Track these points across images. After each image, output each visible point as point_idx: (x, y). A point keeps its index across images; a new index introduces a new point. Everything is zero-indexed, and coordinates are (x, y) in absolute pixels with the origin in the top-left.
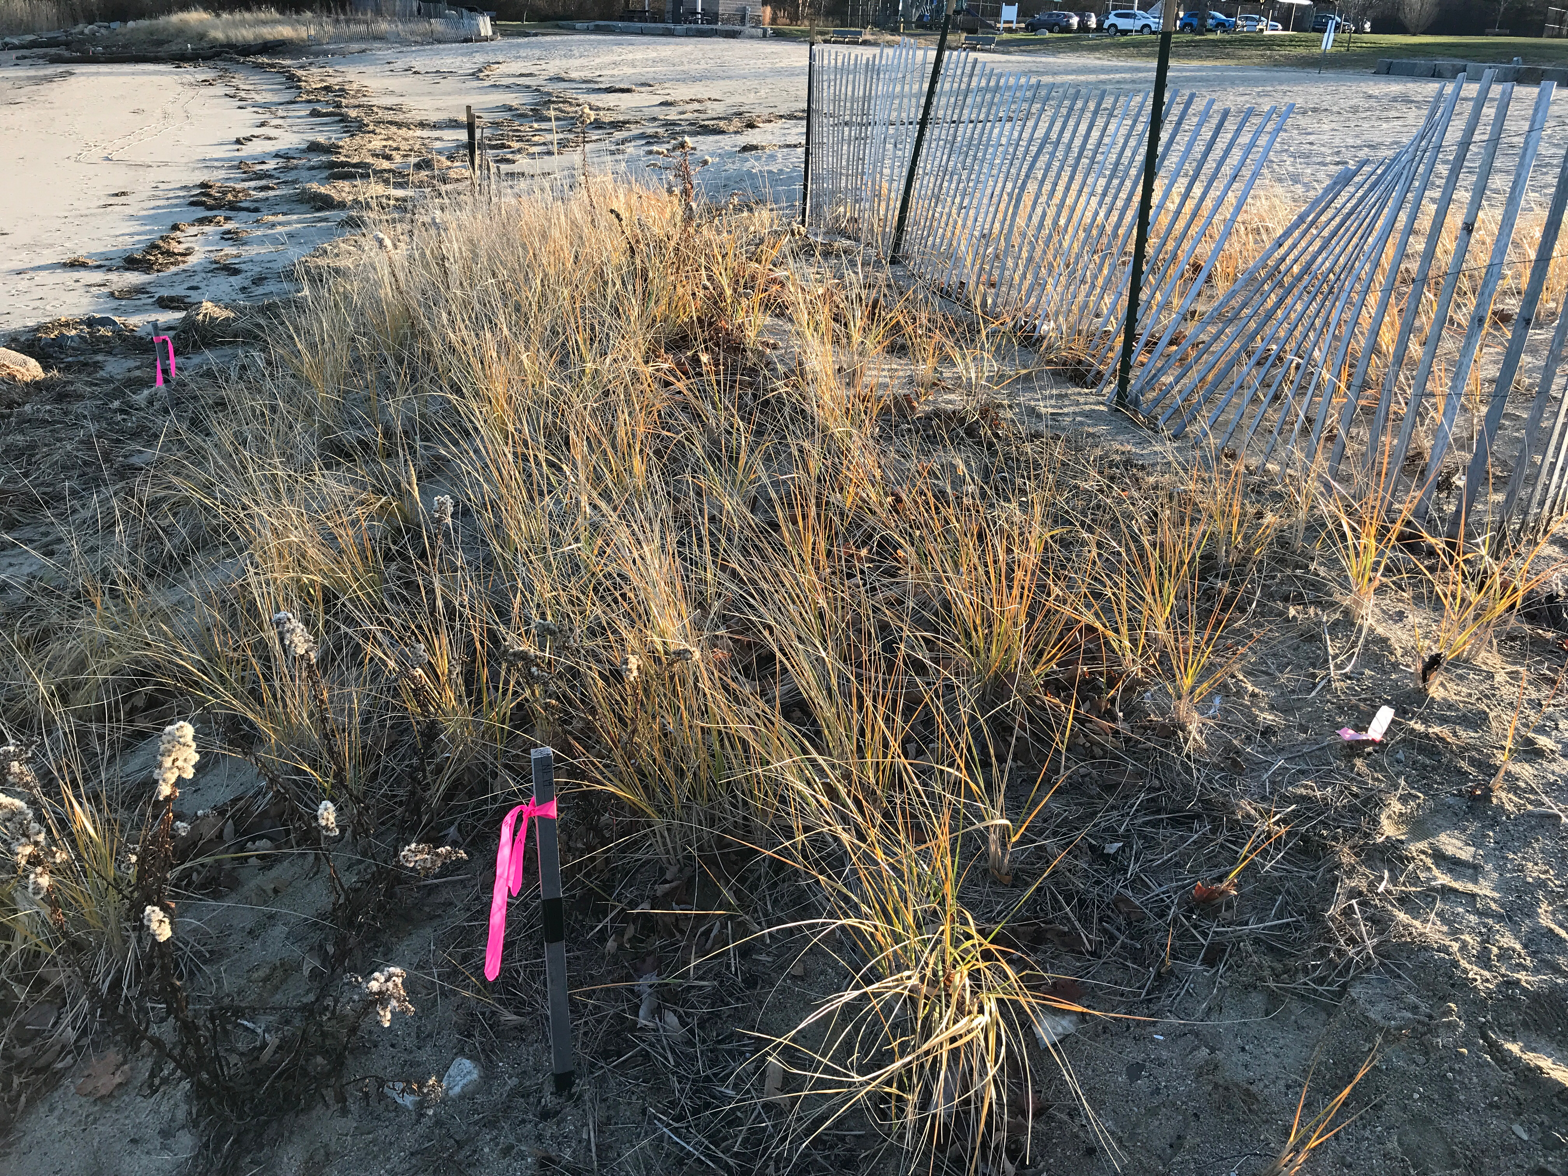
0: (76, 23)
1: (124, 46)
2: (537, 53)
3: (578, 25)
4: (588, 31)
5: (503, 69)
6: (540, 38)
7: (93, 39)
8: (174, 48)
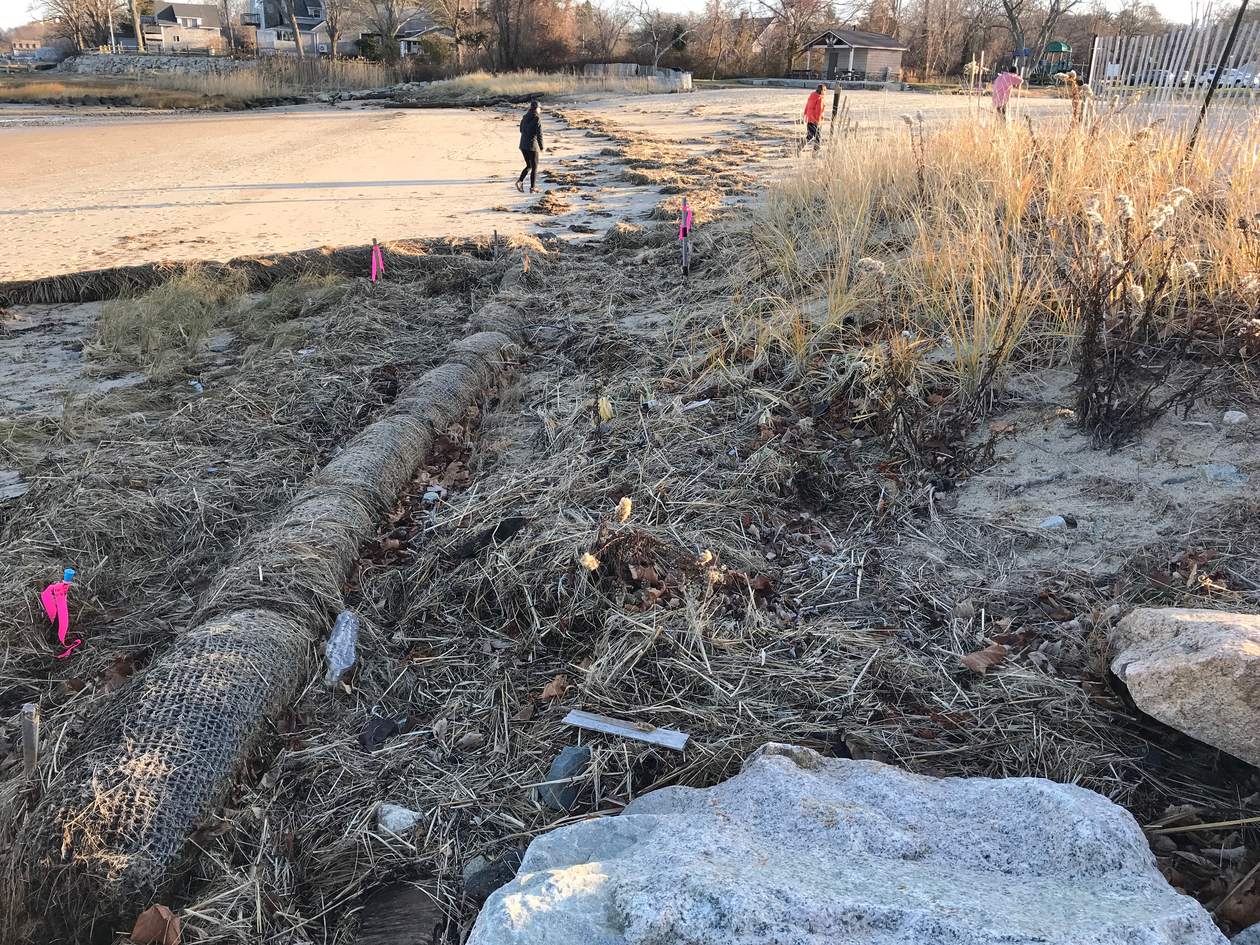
0: (397, 82)
1: (431, 98)
2: (730, 100)
3: (755, 81)
4: (762, 85)
5: (707, 110)
6: (727, 90)
7: (408, 92)
8: (467, 98)
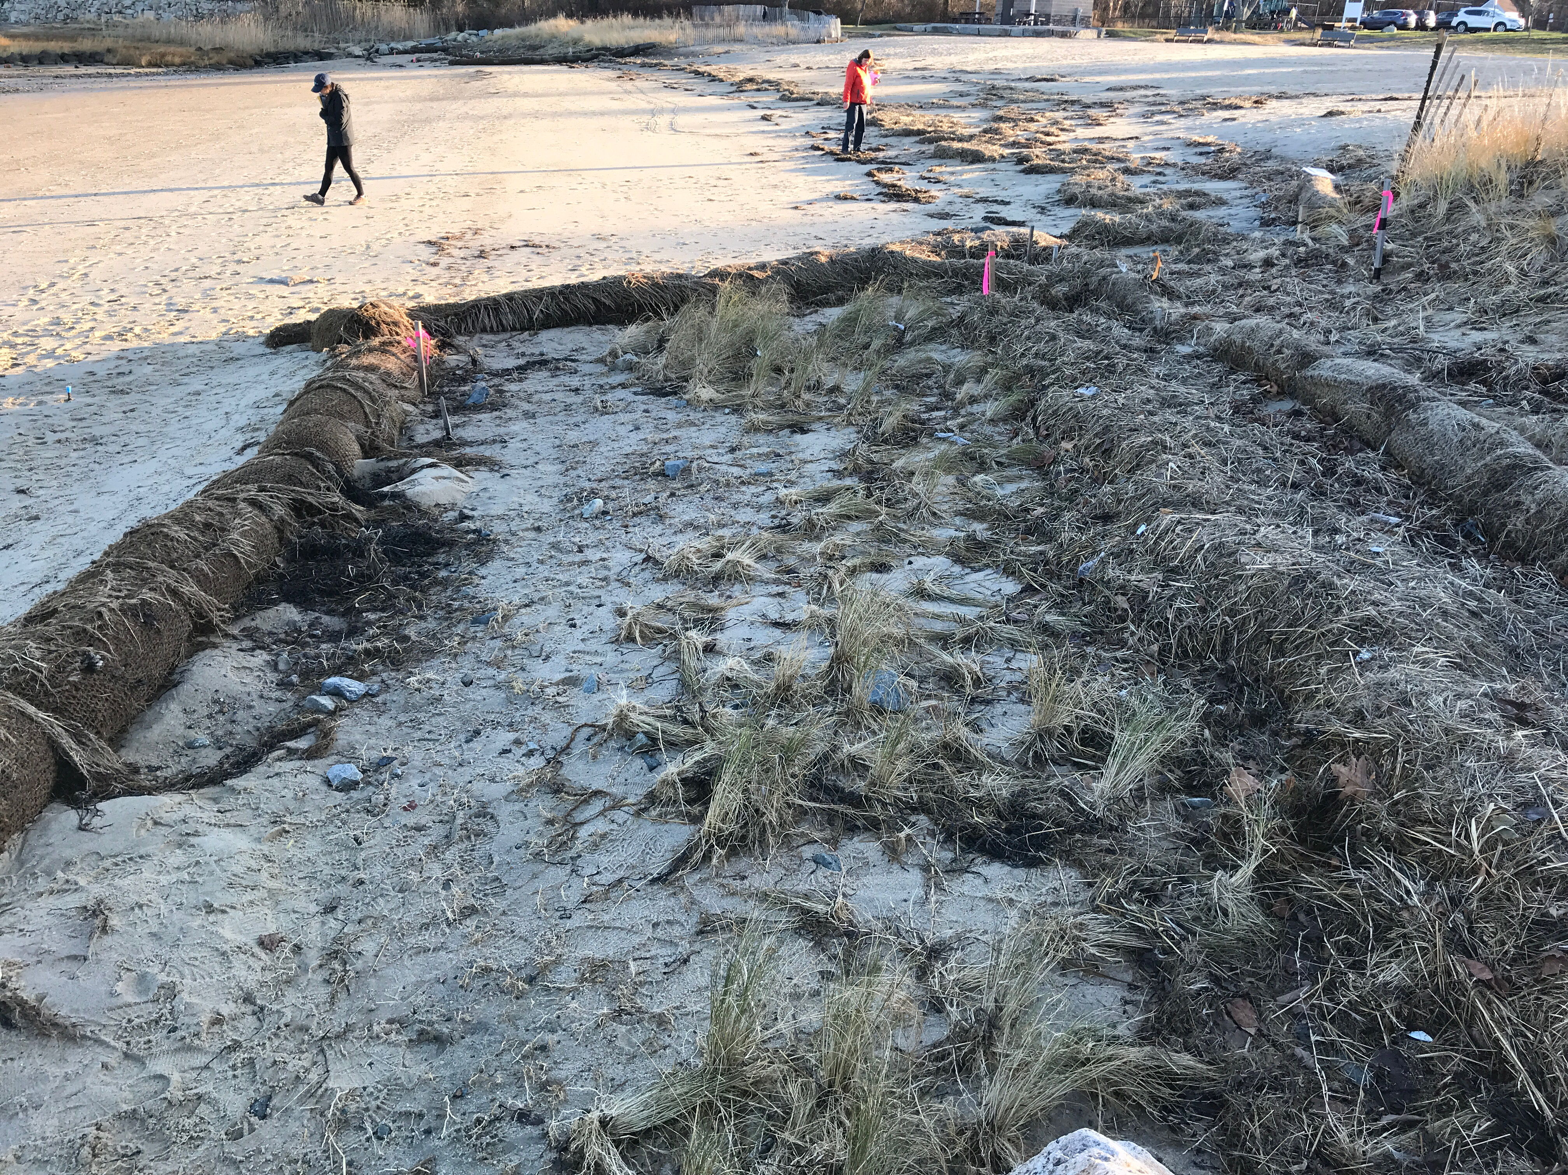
1: (499, 51)
3: (917, 27)
4: (925, 32)
7: (467, 44)
8: (553, 51)
